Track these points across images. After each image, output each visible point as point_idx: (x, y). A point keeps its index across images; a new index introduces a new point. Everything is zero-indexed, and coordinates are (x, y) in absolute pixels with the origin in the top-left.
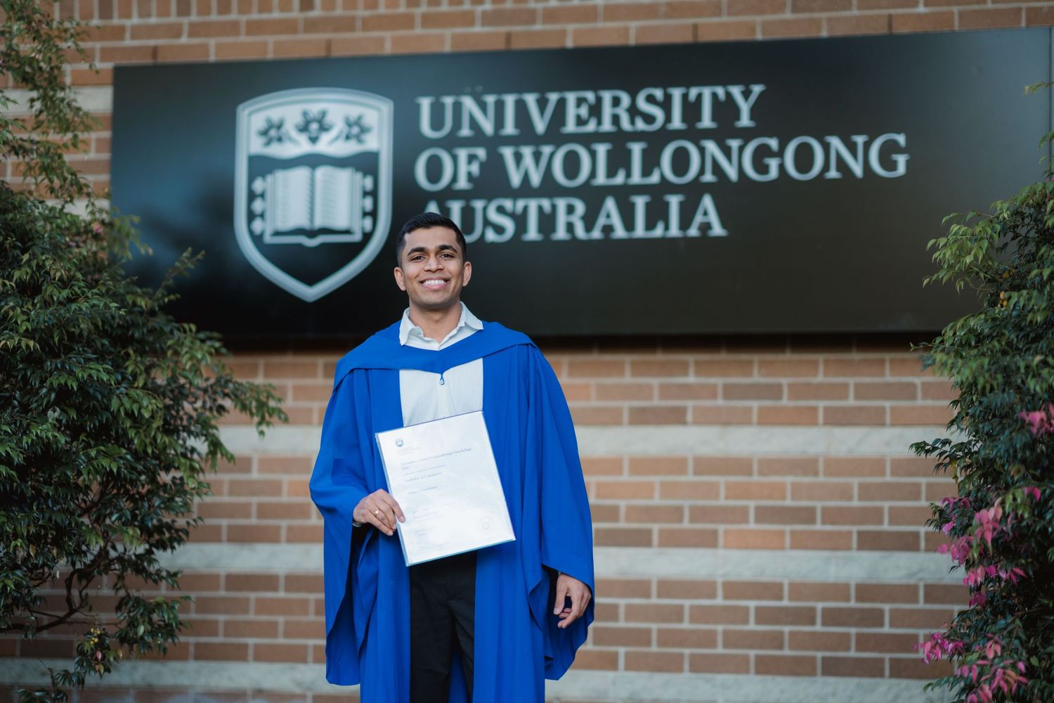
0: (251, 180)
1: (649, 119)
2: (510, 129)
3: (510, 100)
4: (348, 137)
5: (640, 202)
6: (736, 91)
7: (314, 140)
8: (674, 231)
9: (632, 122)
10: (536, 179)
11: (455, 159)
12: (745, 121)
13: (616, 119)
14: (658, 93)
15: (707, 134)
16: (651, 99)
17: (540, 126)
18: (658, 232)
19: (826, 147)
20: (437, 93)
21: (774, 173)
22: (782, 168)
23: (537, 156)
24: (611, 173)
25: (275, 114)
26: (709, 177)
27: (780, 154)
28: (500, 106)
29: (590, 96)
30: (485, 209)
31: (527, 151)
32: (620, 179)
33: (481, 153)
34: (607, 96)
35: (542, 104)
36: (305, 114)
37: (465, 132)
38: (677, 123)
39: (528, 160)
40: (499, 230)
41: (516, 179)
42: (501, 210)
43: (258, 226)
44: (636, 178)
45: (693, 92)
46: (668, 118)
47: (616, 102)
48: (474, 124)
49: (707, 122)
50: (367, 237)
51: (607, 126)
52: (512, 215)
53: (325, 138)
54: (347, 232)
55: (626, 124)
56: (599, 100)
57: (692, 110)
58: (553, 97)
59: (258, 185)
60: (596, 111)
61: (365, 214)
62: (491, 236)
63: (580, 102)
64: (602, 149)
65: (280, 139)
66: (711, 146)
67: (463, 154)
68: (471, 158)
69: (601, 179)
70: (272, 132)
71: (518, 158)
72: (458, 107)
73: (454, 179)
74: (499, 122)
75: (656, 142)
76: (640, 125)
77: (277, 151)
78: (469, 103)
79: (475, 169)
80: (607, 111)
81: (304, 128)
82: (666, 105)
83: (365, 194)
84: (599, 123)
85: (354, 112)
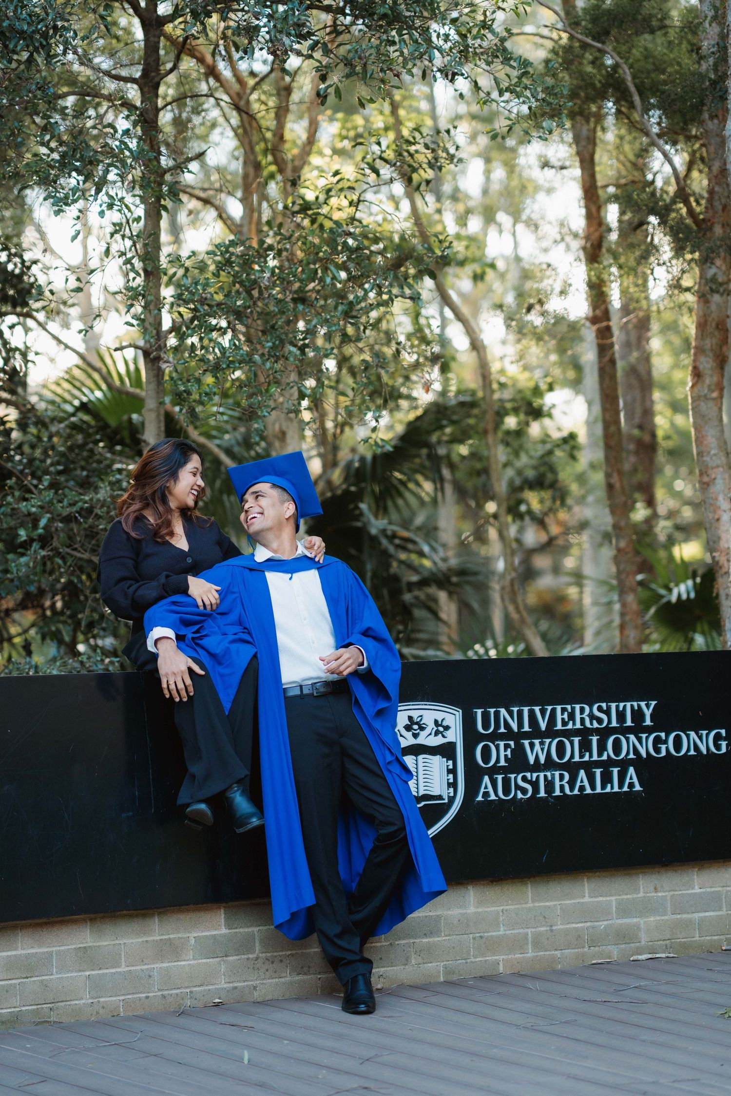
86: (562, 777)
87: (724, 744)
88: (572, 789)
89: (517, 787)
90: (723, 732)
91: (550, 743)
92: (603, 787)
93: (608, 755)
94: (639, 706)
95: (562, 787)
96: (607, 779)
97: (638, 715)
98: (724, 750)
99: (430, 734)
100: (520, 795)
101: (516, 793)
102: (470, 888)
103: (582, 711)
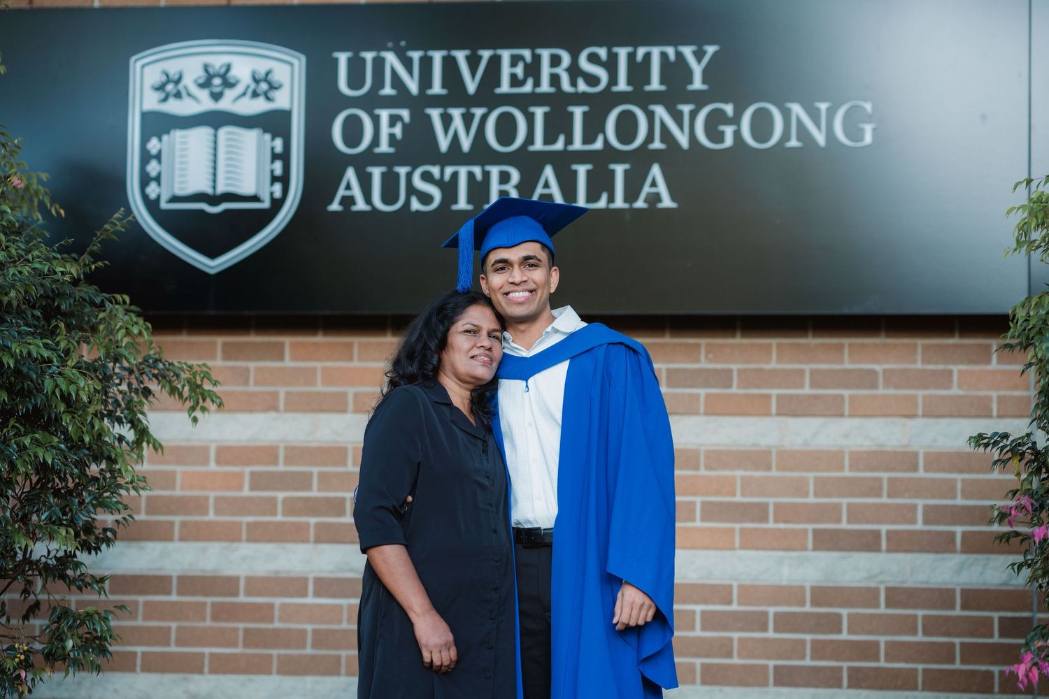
0: (145, 140)
1: (592, 80)
2: (437, 88)
3: (437, 56)
4: (255, 94)
5: (582, 170)
6: (687, 51)
7: (217, 97)
8: (619, 203)
9: (574, 83)
10: (466, 144)
11: (376, 121)
12: (697, 84)
13: (555, 79)
14: (602, 53)
15: (656, 97)
16: (593, 58)
17: (471, 87)
18: (602, 203)
19: (786, 114)
20: (356, 48)
21: (729, 141)
22: (737, 135)
23: (468, 119)
24: (549, 138)
25: (173, 67)
26: (657, 145)
27: (736, 120)
28: (426, 63)
29: (527, 54)
30: (409, 176)
31: (456, 113)
32: (559, 145)
33: (405, 114)
34: (545, 54)
35: (473, 62)
36: (206, 68)
37: (388, 90)
38: (622, 85)
39: (458, 123)
40: (426, 198)
41: (444, 144)
42: (427, 177)
43: (152, 190)
44: (578, 145)
45: (641, 51)
46: (613, 80)
47: (555, 61)
48: (397, 82)
49: (655, 85)
50: (277, 204)
51: (545, 87)
52: (439, 183)
53: (230, 94)
54: (255, 198)
55: (566, 86)
56: (537, 59)
57: (639, 72)
58: (486, 54)
59: (154, 145)
60: (533, 70)
61: (274, 179)
62: (416, 205)
63: (515, 61)
64: (539, 112)
65: (178, 95)
66: (660, 111)
67: (384, 115)
68: (394, 120)
69: (538, 145)
70: (170, 86)
71: (447, 120)
72: (379, 63)
73: (376, 141)
74: (426, 81)
75: (599, 105)
76: (582, 87)
77: (175, 107)
78: (391, 58)
79: (398, 130)
80: (546, 70)
81: (206, 84)
82: (611, 64)
83: (275, 157)
84: (537, 83)
85: (262, 66)
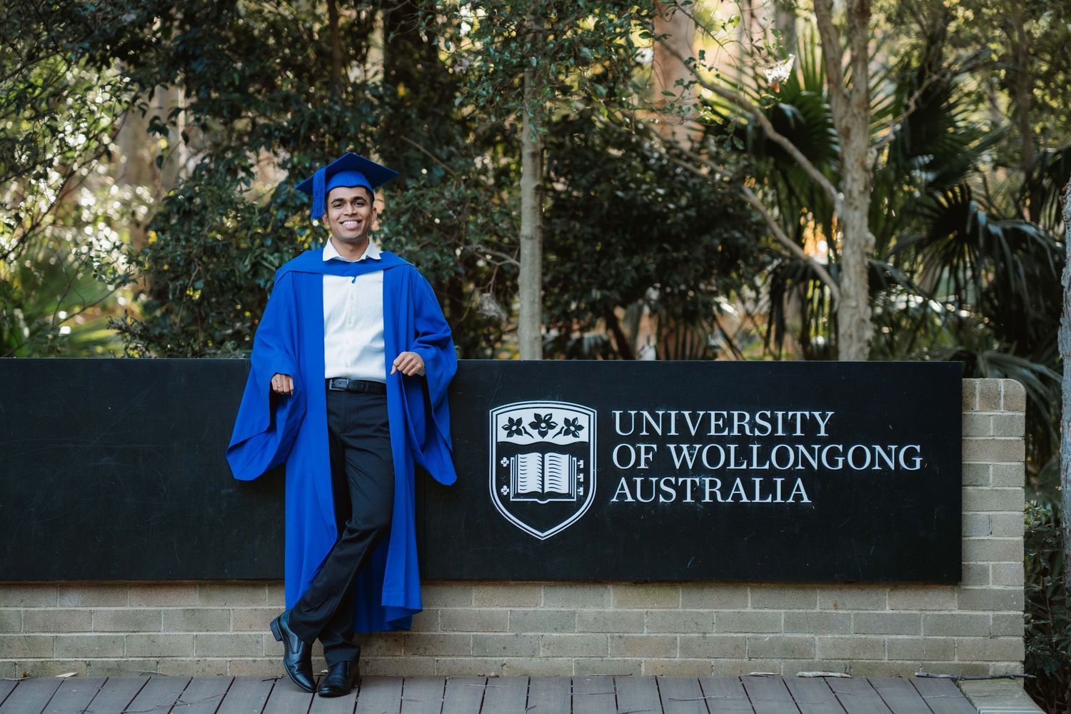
86: (713, 484)
87: (918, 460)
88: (725, 496)
89: (659, 490)
90: (918, 448)
91: (701, 450)
92: (763, 496)
93: (771, 464)
94: (812, 417)
95: (713, 495)
96: (768, 488)
97: (810, 425)
98: (918, 466)
99: (560, 433)
100: (662, 499)
101: (657, 497)
102: (610, 587)
103: (741, 418)
